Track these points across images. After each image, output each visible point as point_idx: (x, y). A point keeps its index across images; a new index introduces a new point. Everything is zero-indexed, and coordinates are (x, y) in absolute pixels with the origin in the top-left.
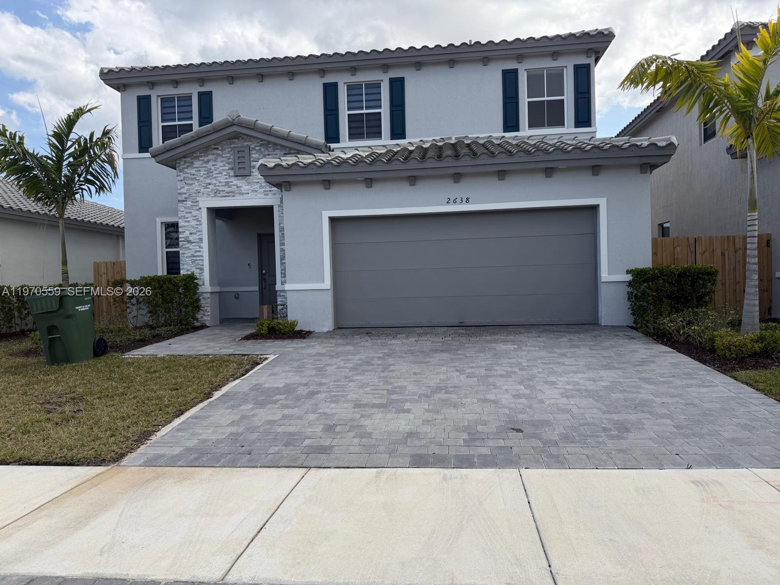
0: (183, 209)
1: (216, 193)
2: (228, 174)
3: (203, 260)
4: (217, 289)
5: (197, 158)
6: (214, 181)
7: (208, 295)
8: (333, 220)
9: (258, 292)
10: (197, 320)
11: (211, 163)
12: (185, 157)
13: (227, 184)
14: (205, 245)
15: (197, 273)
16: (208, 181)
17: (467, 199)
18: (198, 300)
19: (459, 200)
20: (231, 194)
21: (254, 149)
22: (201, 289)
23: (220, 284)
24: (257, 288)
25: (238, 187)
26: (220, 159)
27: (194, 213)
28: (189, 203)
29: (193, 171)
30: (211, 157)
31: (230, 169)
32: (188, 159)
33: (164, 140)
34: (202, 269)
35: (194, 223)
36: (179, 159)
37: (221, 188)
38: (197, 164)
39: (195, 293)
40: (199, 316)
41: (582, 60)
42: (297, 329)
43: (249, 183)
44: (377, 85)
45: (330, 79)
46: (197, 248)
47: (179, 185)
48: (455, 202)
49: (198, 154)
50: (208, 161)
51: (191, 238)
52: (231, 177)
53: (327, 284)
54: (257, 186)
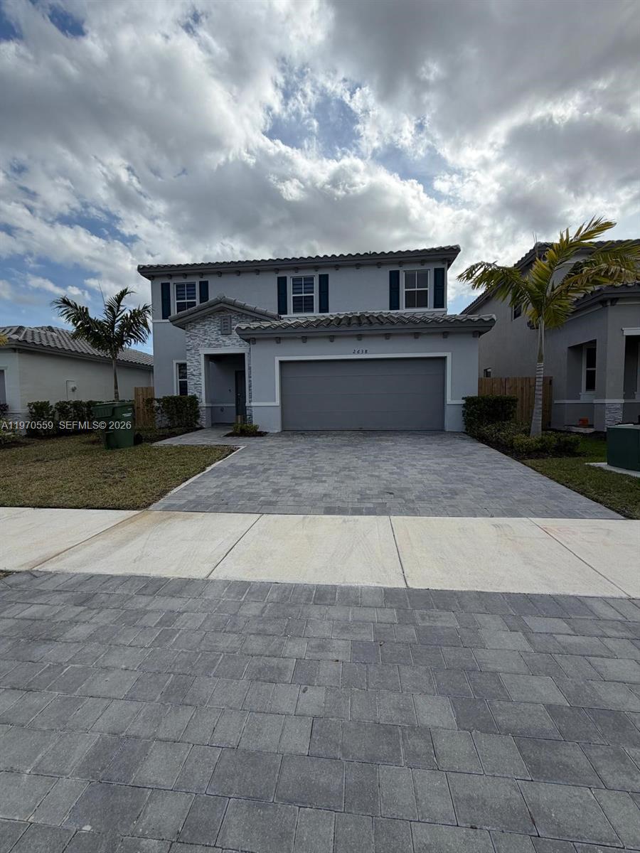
0: (188, 355)
1: (210, 345)
2: (217, 333)
3: (201, 387)
4: (211, 405)
5: (198, 323)
6: (208, 338)
7: (204, 409)
8: (281, 362)
9: (235, 408)
10: (198, 423)
11: (207, 326)
12: (190, 322)
13: (217, 339)
14: (203, 377)
15: (198, 395)
16: (205, 337)
17: (366, 351)
18: (198, 411)
19: (361, 352)
20: (219, 346)
21: (233, 318)
22: (200, 405)
23: (212, 402)
24: (234, 405)
25: (224, 341)
26: (212, 324)
27: (197, 357)
28: (193, 351)
29: (196, 331)
30: (207, 322)
31: (219, 330)
32: (193, 324)
33: (178, 312)
34: (200, 393)
35: (196, 364)
36: (187, 323)
37: (213, 342)
38: (198, 326)
39: (197, 407)
40: (199, 421)
41: (439, 266)
42: (258, 430)
43: (230, 339)
44: (312, 279)
45: (281, 275)
46: (198, 379)
47: (187, 340)
48: (358, 352)
49: (199, 321)
50: (205, 325)
51: (194, 373)
52: (219, 335)
53: (278, 403)
54: (235, 341)
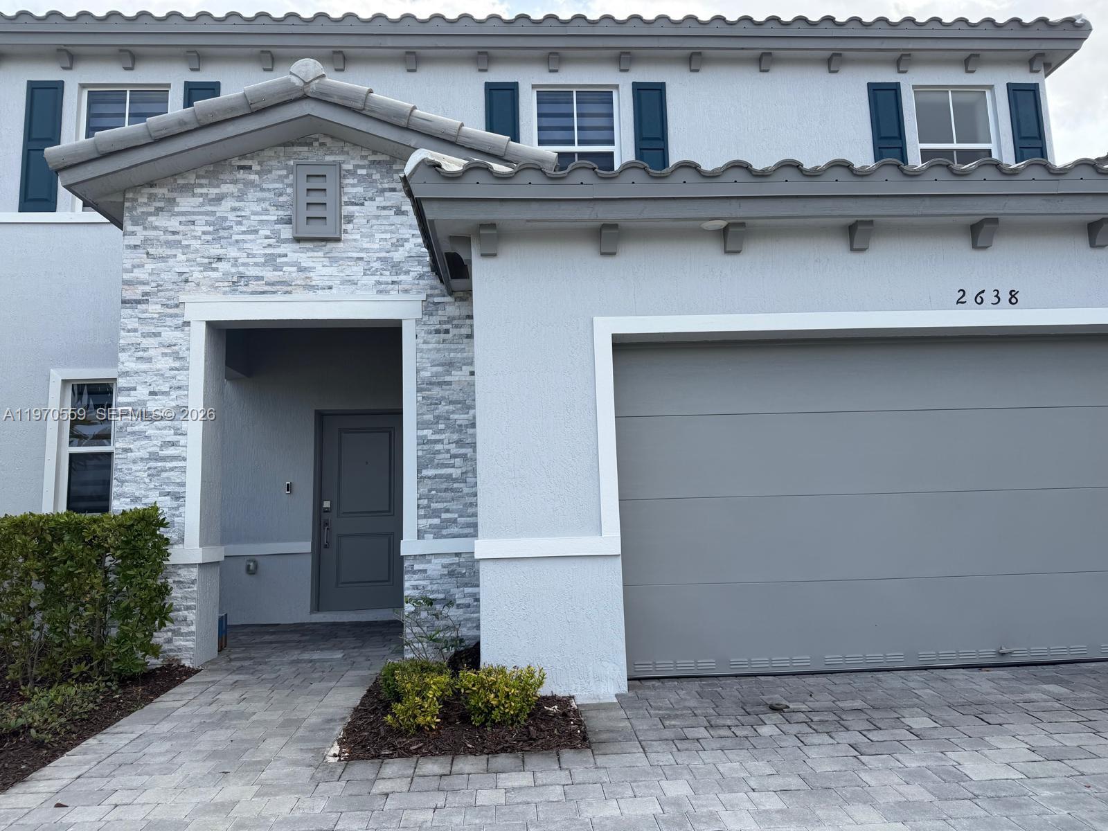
0: (133, 323)
1: (238, 283)
2: (276, 235)
3: (183, 470)
4: (217, 554)
5: (188, 189)
6: (233, 252)
7: (194, 573)
8: (624, 346)
9: (310, 557)
10: (155, 651)
11: (227, 204)
12: (151, 184)
13: (271, 261)
14: (194, 431)
15: (165, 505)
16: (215, 250)
17: (1013, 294)
18: (164, 591)
19: (989, 297)
20: (285, 286)
21: (352, 173)
22: (177, 555)
23: (226, 536)
24: (306, 547)
25: (301, 270)
26: (252, 194)
27: (168, 335)
28: (154, 308)
29: (173, 224)
30: (225, 188)
31: (279, 222)
32: (160, 191)
33: (90, 131)
34: (178, 497)
35: (164, 364)
36: (137, 188)
37: (252, 271)
38: (186, 203)
39: (158, 569)
40: (159, 638)
41: (1022, 77)
43: (334, 260)
44: (604, 97)
45: (500, 75)
46: (169, 436)
47: (129, 259)
48: (979, 299)
49: (192, 179)
50: (219, 199)
51: (152, 406)
52: (281, 241)
53: (610, 540)
54: (358, 269)
